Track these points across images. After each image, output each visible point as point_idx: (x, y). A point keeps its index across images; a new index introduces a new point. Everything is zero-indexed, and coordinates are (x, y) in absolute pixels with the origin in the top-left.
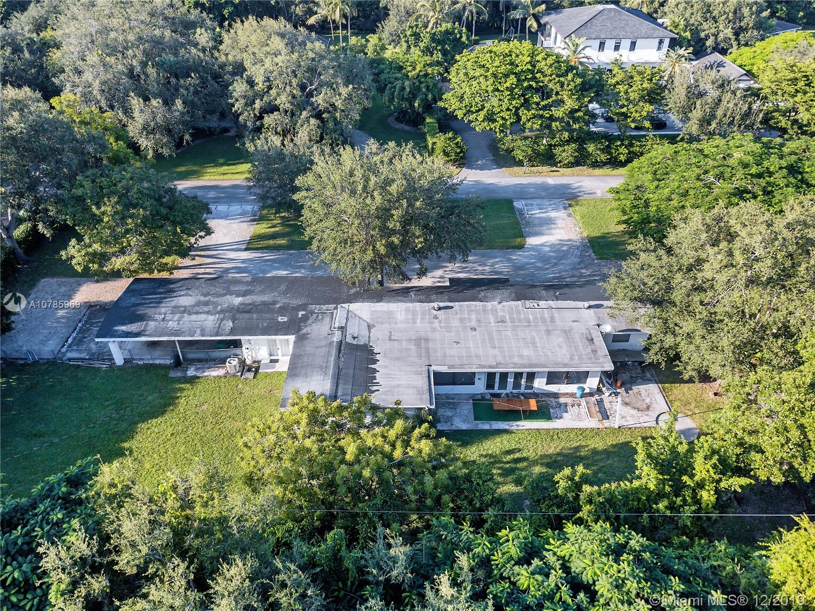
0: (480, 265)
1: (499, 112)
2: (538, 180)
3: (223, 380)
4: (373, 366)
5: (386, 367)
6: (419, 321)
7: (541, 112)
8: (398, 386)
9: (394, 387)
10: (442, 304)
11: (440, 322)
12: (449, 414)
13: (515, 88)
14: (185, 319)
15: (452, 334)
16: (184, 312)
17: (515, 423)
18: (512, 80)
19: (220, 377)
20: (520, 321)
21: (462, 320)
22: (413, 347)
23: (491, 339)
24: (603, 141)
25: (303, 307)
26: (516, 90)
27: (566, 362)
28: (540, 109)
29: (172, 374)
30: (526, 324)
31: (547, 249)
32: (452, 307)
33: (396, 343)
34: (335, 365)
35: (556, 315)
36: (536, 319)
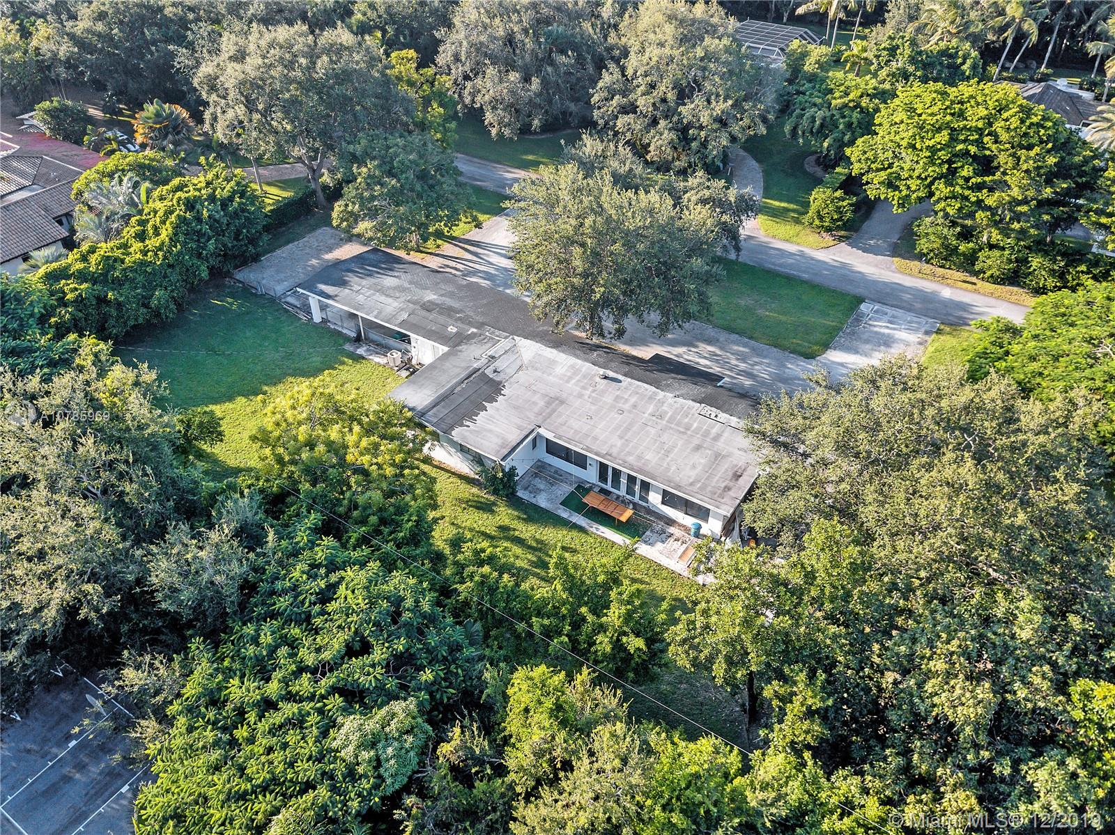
0: (738, 359)
1: (907, 179)
2: (928, 286)
3: (381, 368)
4: (486, 404)
5: (497, 409)
6: (574, 381)
7: (967, 193)
8: (490, 431)
9: (485, 430)
10: (611, 374)
11: (594, 391)
12: (542, 487)
13: (940, 150)
14: (374, 297)
15: (593, 408)
16: (378, 291)
17: (596, 525)
18: (943, 137)
19: (379, 365)
20: (678, 424)
21: (617, 398)
22: (542, 403)
23: (628, 429)
24: (1059, 258)
25: (480, 326)
26: (940, 154)
27: (682, 484)
28: (969, 188)
29: (348, 347)
30: (682, 430)
31: (844, 371)
32: (620, 381)
33: (531, 392)
34: (452, 387)
35: (726, 434)
36: (699, 429)
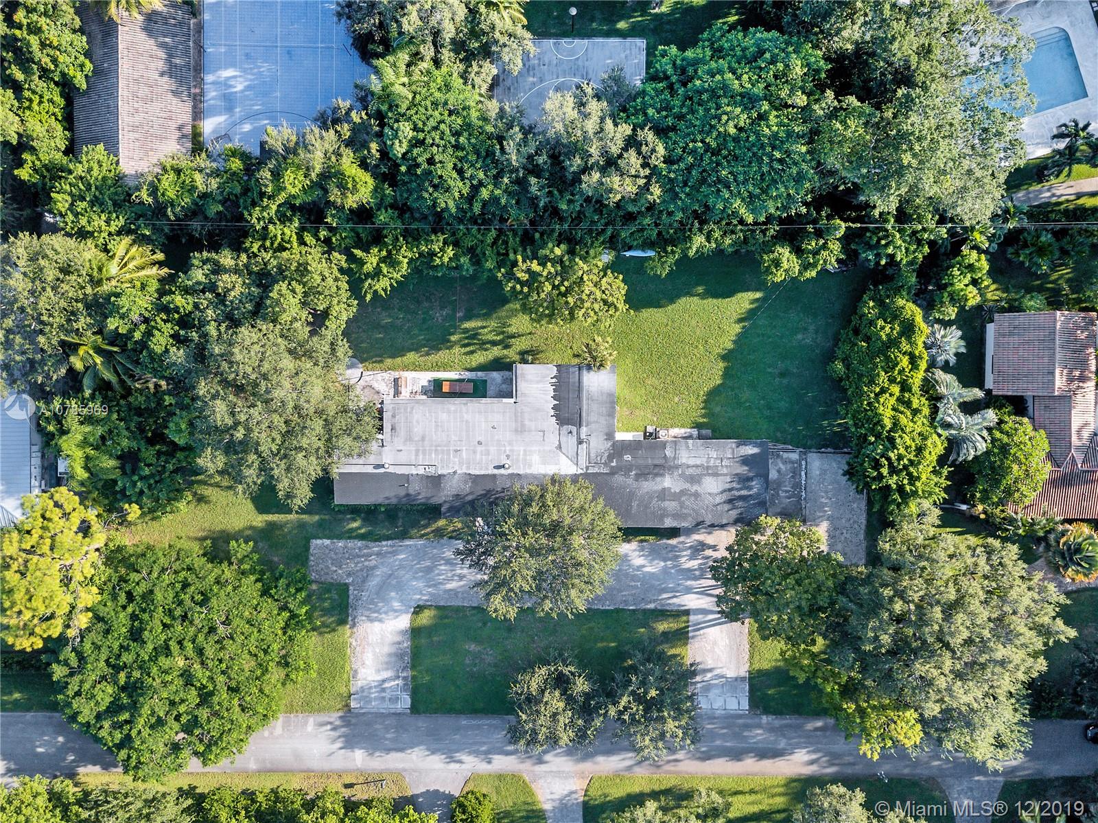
4: (556, 402)
5: (546, 401)
6: (522, 453)
8: (538, 382)
10: (502, 471)
11: (505, 451)
12: (504, 386)
15: (496, 437)
16: (708, 468)
20: (443, 451)
21: (488, 453)
22: (527, 422)
23: (467, 431)
25: (612, 470)
30: (439, 448)
32: (494, 467)
33: (540, 428)
35: (413, 457)
36: (430, 454)
